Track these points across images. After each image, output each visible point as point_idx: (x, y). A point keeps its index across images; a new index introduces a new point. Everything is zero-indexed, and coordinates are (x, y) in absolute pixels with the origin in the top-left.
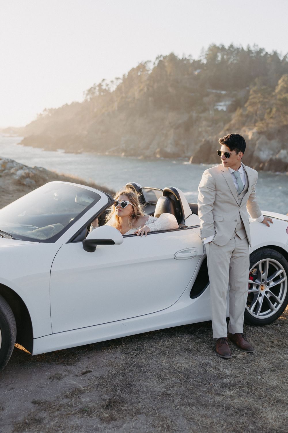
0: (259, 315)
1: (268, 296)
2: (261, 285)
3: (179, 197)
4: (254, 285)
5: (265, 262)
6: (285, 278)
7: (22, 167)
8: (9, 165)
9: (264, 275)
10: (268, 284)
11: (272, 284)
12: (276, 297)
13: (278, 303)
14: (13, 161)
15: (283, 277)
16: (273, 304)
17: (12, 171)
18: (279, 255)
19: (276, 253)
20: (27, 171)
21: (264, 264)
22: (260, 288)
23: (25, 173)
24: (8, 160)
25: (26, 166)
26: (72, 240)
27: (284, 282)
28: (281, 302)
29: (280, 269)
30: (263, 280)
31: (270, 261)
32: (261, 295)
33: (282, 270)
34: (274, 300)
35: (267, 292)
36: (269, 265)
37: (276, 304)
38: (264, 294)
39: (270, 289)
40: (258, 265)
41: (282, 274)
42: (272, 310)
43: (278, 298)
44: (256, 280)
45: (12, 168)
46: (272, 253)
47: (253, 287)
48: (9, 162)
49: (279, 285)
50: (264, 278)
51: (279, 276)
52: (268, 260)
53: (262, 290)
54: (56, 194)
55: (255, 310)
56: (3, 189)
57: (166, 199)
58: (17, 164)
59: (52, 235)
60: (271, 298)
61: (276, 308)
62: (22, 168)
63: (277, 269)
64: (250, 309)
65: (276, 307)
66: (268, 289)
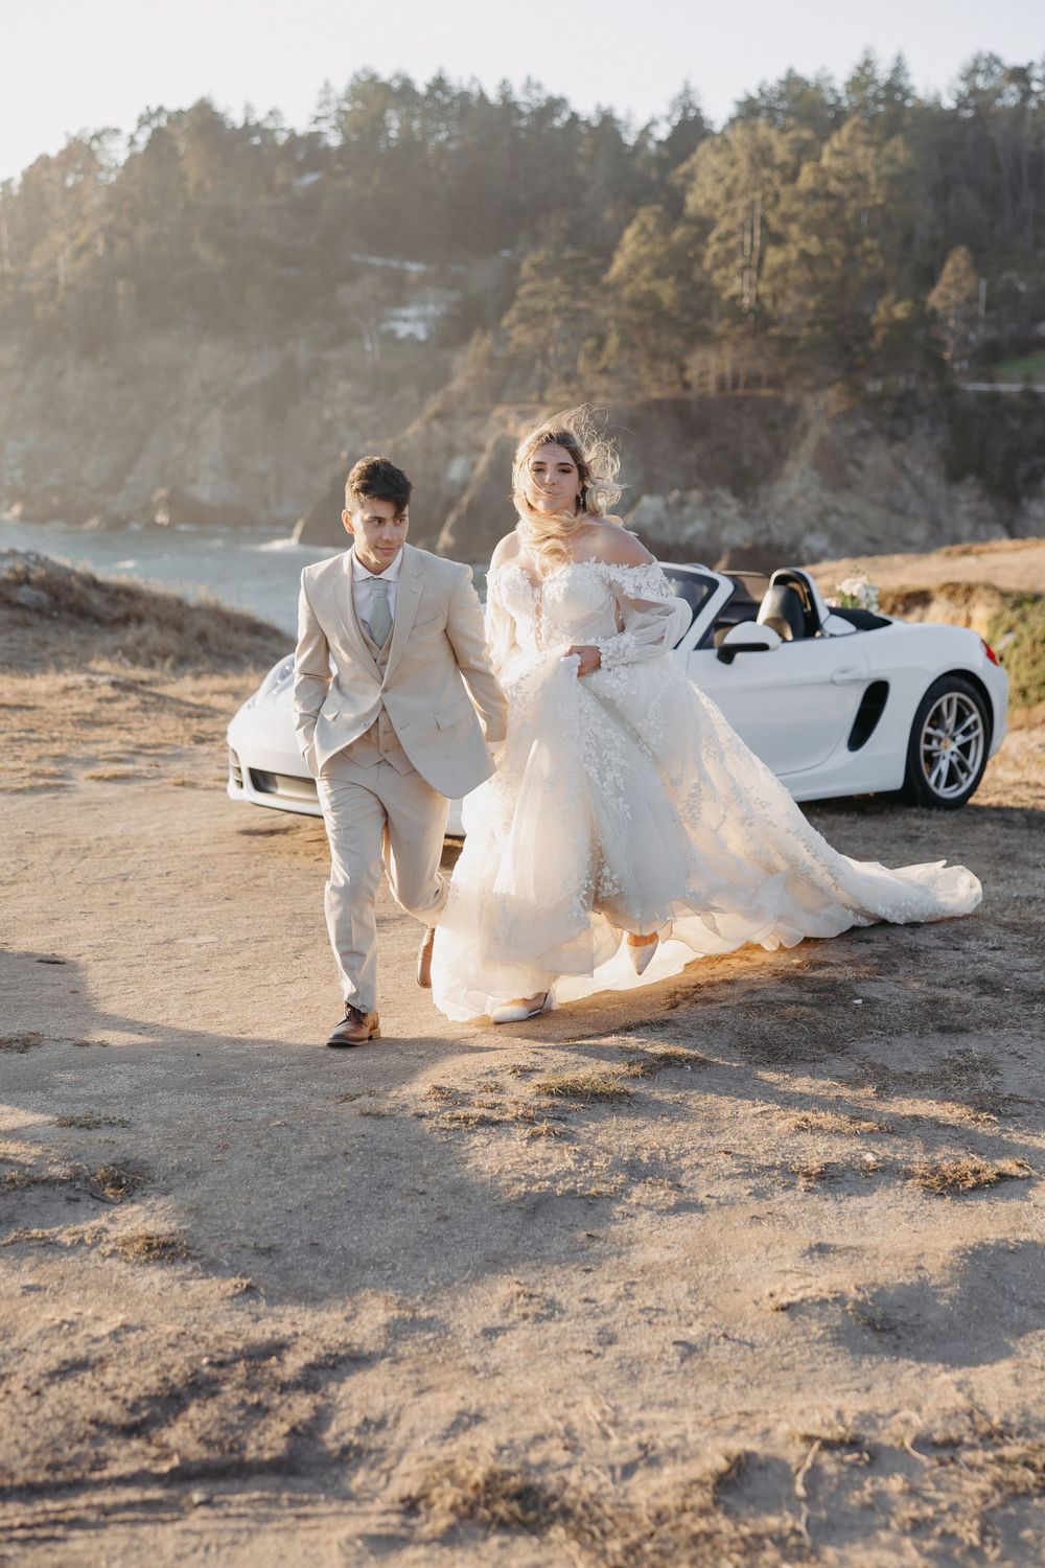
0: (942, 791)
1: (955, 759)
2: (946, 739)
3: (809, 586)
4: (936, 738)
5: (952, 699)
6: (980, 729)
9: (950, 724)
10: (954, 739)
11: (961, 739)
12: (967, 762)
13: (970, 774)
15: (977, 729)
16: (964, 776)
18: (973, 689)
19: (968, 685)
21: (950, 702)
22: (943, 744)
26: (699, 648)
27: (977, 738)
28: (975, 770)
29: (972, 712)
30: (948, 731)
31: (959, 700)
32: (944, 757)
33: (976, 716)
34: (964, 768)
35: (952, 753)
37: (967, 775)
38: (948, 756)
39: (959, 747)
40: (942, 703)
41: (975, 723)
42: (960, 786)
43: (970, 765)
44: (941, 731)
46: (961, 684)
47: (936, 742)
49: (972, 741)
50: (950, 728)
51: (971, 724)
52: (955, 695)
53: (947, 748)
55: (937, 783)
57: (787, 590)
60: (959, 763)
61: (966, 784)
63: (970, 714)
64: (930, 779)
65: (967, 778)
66: (955, 747)
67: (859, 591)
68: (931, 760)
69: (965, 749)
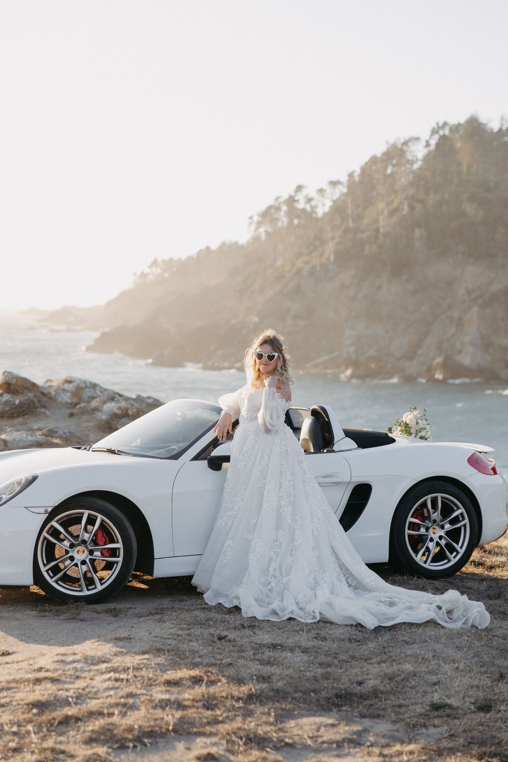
0: (430, 565)
1: (443, 542)
2: (433, 527)
3: (328, 417)
4: (421, 526)
5: (436, 498)
6: (467, 521)
7: (113, 397)
8: (87, 393)
9: (436, 516)
10: (442, 527)
11: (448, 527)
12: (455, 544)
13: (458, 553)
14: (94, 386)
15: (464, 519)
16: (451, 554)
17: (94, 404)
18: (456, 491)
19: (451, 488)
20: (123, 404)
21: (434, 501)
22: (431, 531)
23: (119, 408)
24: (85, 382)
25: (121, 396)
26: (196, 458)
27: (465, 526)
28: (462, 551)
29: (458, 508)
30: (435, 521)
31: (442, 498)
32: (432, 540)
33: (462, 510)
34: (452, 550)
35: (441, 537)
36: (442, 501)
37: (455, 554)
38: (436, 539)
39: (446, 533)
40: (426, 501)
41: (462, 514)
42: (449, 561)
43: (457, 547)
44: (426, 521)
45: (93, 398)
46: (444, 487)
47: (421, 529)
48: (86, 387)
49: (460, 528)
50: (436, 519)
51: (457, 516)
52: (439, 495)
53: (434, 533)
54: (179, 414)
56: (78, 438)
57: (313, 420)
58: (103, 390)
59: (174, 453)
60: (446, 545)
61: (454, 560)
62: (113, 399)
63: (455, 509)
64: (416, 556)
65: (454, 557)
66: (442, 533)
67: (411, 420)
68: (418, 542)
69: (454, 535)
